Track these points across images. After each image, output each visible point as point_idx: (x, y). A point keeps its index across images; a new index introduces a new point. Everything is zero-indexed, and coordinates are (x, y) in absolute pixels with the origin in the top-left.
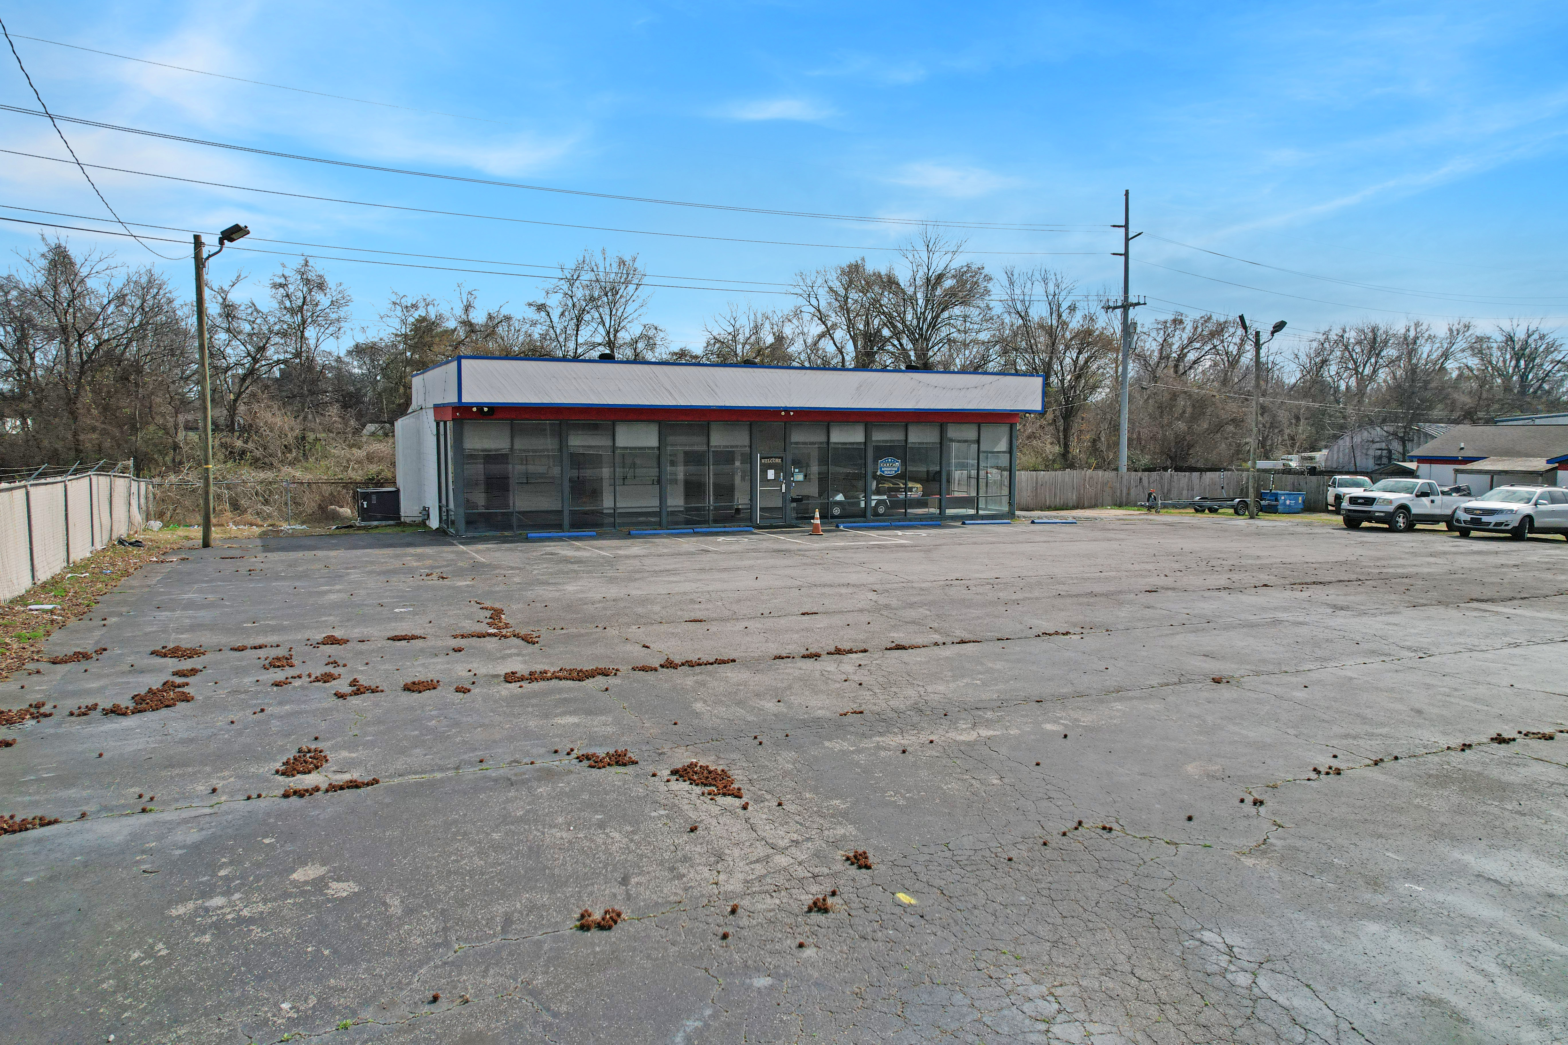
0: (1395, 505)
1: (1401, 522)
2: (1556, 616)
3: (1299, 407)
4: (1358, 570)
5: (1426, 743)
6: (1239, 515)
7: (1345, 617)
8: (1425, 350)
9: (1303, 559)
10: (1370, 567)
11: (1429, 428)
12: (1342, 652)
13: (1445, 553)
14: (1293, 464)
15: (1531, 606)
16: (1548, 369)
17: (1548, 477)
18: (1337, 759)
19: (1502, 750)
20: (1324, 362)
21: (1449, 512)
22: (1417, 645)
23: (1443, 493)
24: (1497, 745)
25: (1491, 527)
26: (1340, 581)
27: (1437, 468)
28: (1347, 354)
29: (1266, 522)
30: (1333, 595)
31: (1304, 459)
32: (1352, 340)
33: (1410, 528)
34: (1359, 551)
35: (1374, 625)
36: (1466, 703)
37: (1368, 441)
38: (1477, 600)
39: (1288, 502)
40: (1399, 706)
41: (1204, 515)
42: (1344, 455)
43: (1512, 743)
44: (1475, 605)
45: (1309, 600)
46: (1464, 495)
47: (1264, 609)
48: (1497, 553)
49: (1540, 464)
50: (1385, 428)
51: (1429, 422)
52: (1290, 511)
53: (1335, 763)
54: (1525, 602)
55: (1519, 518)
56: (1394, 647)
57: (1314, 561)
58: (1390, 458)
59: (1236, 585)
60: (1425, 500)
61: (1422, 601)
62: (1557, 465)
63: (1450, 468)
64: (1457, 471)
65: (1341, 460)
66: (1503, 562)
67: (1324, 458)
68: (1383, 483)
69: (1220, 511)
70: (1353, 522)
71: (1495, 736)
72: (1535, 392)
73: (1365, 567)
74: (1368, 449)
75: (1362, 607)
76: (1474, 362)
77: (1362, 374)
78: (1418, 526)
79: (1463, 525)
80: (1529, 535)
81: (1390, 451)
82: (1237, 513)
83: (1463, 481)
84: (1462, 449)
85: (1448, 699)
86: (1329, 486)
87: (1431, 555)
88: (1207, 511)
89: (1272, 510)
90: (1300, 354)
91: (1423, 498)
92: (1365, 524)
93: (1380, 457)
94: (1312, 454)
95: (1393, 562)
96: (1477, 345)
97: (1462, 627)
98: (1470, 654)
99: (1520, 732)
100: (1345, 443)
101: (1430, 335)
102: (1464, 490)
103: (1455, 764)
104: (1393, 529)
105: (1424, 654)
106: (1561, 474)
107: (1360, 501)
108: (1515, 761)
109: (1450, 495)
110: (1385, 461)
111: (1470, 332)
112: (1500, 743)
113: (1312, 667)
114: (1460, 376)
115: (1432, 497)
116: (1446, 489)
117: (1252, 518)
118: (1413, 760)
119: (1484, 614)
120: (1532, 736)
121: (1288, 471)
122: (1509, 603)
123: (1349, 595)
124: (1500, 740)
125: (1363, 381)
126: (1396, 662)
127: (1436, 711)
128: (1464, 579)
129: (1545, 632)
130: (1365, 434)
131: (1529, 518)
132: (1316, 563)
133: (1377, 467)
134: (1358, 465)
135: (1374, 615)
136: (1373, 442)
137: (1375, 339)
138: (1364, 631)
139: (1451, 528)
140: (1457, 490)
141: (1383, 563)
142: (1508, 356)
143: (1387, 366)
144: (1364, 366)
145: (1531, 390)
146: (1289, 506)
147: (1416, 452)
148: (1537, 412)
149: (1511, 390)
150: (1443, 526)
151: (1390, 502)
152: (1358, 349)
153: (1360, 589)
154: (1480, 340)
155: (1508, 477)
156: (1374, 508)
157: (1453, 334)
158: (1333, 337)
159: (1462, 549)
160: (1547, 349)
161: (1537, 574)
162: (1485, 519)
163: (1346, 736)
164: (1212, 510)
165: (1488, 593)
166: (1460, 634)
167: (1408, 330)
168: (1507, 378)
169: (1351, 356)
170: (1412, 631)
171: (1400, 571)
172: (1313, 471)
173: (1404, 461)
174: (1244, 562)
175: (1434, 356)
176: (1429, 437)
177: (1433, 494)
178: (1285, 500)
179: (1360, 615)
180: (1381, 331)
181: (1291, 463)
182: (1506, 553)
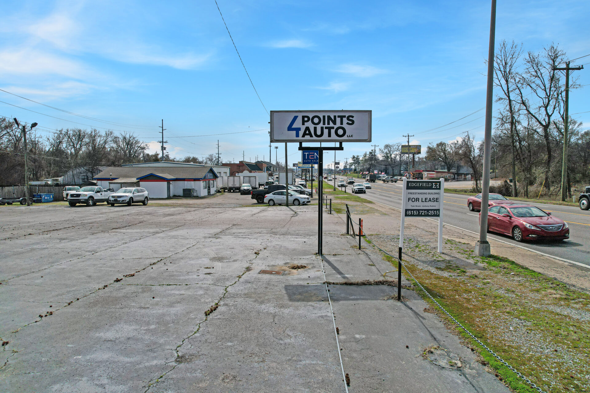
0: (88, 196)
1: (91, 202)
2: (138, 231)
3: (50, 160)
4: (73, 222)
5: (91, 289)
6: (23, 205)
7: (65, 243)
8: (98, 140)
9: (50, 221)
10: (78, 221)
11: (100, 168)
12: (61, 258)
13: (106, 213)
14: (49, 183)
15: (131, 228)
16: (136, 149)
17: (137, 184)
18: (52, 307)
19: (118, 284)
20: (60, 142)
21: (107, 198)
22: (92, 249)
23: (105, 191)
24: (116, 283)
25: (120, 202)
26: (65, 228)
27: (103, 182)
28: (70, 140)
29: (35, 207)
30: (61, 234)
31: (54, 180)
32: (71, 135)
33: (94, 204)
34: (74, 215)
35: (77, 244)
36: (107, 269)
37: (79, 173)
38: (115, 229)
39: (46, 198)
40: (82, 276)
41: (4, 206)
42: (70, 178)
43: (121, 281)
44: (114, 230)
45: (50, 238)
46: (112, 191)
47: (27, 245)
48: (122, 211)
49: (134, 180)
50: (85, 168)
51: (100, 166)
52: (47, 201)
53: (50, 310)
54: (130, 227)
55: (129, 198)
56: (83, 252)
57: (54, 221)
58: (88, 179)
59: (15, 236)
60: (99, 194)
61: (96, 232)
62: (139, 180)
63: (107, 182)
64: (110, 183)
65: (69, 180)
66: (124, 214)
67: (62, 180)
68: (83, 188)
69: (13, 204)
70: (73, 204)
71: (116, 279)
72: (133, 156)
73: (76, 221)
74: (79, 176)
75: (73, 238)
76: (115, 146)
77: (76, 148)
78: (97, 204)
79: (112, 202)
80: (132, 204)
81: (87, 176)
82: (21, 204)
83: (112, 186)
84: (111, 175)
85: (101, 269)
86: (64, 190)
87: (101, 214)
88: (6, 204)
89: (39, 201)
90: (50, 138)
91: (98, 193)
92: (78, 204)
93: (84, 179)
94: (57, 178)
95: (87, 218)
96: (115, 140)
97: (109, 240)
98: (110, 249)
99: (124, 276)
100: (70, 173)
101: (99, 135)
102: (111, 190)
103: (100, 295)
104: (88, 205)
105: (94, 252)
106: (141, 183)
107: (75, 196)
108: (121, 288)
109: (107, 191)
110: (86, 180)
111: (112, 135)
112: (117, 282)
113: (47, 267)
114: (111, 150)
115: (101, 193)
116: (106, 190)
117: (28, 205)
118: (85, 298)
119: (117, 233)
120: (128, 276)
121: (47, 185)
122: (125, 228)
123: (68, 233)
124: (117, 281)
125: (77, 151)
126: (83, 258)
127: (95, 275)
128: (111, 221)
129: (135, 237)
130: (78, 170)
131: (132, 198)
132: (56, 222)
133: (83, 183)
134: (76, 182)
135: (77, 240)
136: (81, 173)
137: (80, 134)
138: (72, 247)
139: (108, 204)
140: (109, 190)
141: (84, 219)
142: (125, 144)
143: (85, 145)
144: (77, 145)
145: (132, 156)
146: (47, 199)
147: (96, 176)
148: (134, 163)
149: (127, 155)
150: (105, 203)
151: (86, 195)
152: (74, 138)
153: (73, 230)
154: (116, 138)
155: (126, 184)
156: (80, 198)
157: (107, 135)
158: (63, 132)
159: (112, 211)
160: (135, 142)
161: (134, 217)
162: (119, 199)
163: (57, 296)
164: (9, 204)
165: (118, 225)
166: (108, 242)
167: (92, 132)
168: (125, 152)
169: (72, 141)
170: (91, 244)
171: (89, 221)
172: (57, 185)
173: (93, 180)
174: (21, 225)
175: (102, 142)
176: (100, 171)
177: (101, 192)
178: (44, 197)
179: (71, 241)
180: (82, 132)
181: (48, 182)
182: (125, 210)
